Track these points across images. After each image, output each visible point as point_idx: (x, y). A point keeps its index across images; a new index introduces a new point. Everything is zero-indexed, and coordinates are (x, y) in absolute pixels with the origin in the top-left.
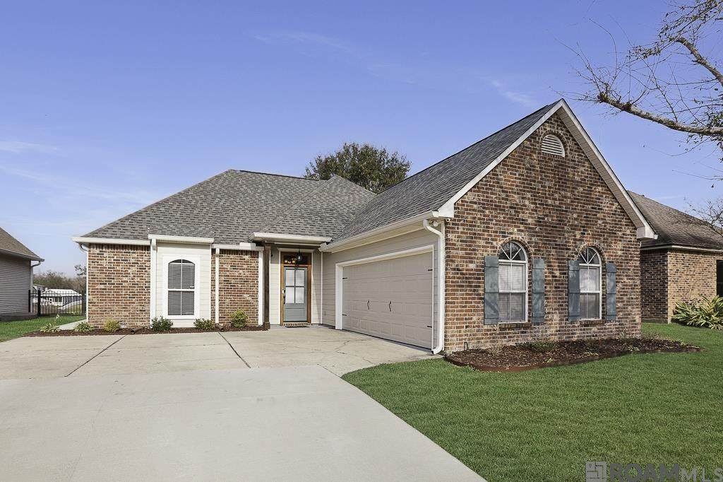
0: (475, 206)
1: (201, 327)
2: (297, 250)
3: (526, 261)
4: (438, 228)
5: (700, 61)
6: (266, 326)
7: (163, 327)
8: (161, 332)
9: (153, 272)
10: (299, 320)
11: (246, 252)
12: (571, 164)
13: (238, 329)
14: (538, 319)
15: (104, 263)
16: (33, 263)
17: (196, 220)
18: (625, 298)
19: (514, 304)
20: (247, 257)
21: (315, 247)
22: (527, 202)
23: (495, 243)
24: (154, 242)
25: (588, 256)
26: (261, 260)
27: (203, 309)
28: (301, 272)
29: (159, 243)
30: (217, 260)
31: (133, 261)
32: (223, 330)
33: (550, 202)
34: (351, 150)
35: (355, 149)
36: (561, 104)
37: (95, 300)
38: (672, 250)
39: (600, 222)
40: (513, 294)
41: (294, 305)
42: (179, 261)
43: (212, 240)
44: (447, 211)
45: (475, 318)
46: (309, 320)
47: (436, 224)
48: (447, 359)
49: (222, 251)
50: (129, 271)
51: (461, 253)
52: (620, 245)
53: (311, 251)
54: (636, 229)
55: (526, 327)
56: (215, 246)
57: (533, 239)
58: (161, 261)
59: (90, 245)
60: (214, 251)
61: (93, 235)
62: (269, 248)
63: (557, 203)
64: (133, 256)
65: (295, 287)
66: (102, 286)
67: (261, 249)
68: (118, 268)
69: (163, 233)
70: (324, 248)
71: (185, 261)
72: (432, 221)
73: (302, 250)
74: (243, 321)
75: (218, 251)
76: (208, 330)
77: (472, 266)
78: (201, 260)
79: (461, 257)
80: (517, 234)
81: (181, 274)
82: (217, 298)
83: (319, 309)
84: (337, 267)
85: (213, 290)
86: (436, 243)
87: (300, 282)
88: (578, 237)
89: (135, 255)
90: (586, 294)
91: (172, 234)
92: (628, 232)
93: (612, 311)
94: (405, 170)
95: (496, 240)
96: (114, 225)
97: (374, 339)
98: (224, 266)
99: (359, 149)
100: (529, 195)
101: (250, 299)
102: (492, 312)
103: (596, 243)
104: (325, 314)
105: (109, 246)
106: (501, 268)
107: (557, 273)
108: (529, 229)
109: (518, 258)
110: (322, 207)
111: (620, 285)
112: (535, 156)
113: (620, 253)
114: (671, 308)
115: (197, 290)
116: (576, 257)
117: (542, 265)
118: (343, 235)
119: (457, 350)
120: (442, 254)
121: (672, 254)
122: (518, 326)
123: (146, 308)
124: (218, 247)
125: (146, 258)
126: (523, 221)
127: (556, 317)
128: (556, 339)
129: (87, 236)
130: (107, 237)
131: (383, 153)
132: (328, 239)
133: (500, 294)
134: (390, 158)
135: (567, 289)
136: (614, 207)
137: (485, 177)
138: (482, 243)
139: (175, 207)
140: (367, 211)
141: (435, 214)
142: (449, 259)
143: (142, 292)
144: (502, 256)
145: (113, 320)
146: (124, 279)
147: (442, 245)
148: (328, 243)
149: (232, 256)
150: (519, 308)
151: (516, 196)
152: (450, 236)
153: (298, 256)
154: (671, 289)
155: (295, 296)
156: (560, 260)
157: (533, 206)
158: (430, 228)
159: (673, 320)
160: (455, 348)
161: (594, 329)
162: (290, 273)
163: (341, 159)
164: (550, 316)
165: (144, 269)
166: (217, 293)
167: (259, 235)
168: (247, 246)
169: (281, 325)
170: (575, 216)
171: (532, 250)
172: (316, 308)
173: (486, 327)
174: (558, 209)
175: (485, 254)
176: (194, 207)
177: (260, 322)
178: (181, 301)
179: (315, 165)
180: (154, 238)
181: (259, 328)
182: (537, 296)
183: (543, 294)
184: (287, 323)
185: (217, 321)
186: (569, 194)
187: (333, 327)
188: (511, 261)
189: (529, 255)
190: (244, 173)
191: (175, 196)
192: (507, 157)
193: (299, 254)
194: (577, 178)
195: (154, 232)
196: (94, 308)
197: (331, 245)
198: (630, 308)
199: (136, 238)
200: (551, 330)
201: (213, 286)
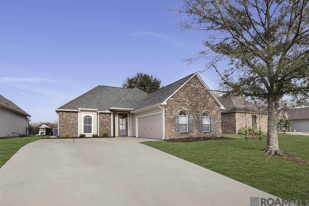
0: (173, 101)
1: (94, 136)
2: (123, 113)
3: (187, 116)
4: (163, 107)
5: (217, 71)
6: (114, 136)
7: (82, 136)
8: (83, 138)
9: (79, 120)
10: (124, 134)
11: (107, 113)
12: (200, 89)
13: (106, 137)
14: (191, 131)
15: (64, 117)
16: (28, 117)
17: (91, 103)
18: (217, 126)
19: (184, 127)
20: (107, 115)
21: (129, 112)
22: (187, 100)
23: (178, 111)
24: (80, 110)
25: (205, 114)
26: (112, 116)
27: (94, 131)
28: (124, 120)
29: (81, 111)
30: (98, 116)
31: (72, 116)
32: (101, 137)
33: (194, 100)
34: (140, 76)
35: (141, 75)
36: (196, 74)
37: (61, 128)
38: (237, 112)
39: (209, 105)
40: (184, 124)
41: (122, 130)
42: (87, 116)
43: (97, 110)
44: (165, 103)
45: (173, 131)
46: (127, 135)
47: (162, 106)
48: (166, 140)
49: (100, 113)
50: (71, 119)
51: (169, 114)
52: (215, 111)
53: (128, 113)
54: (220, 107)
55: (188, 133)
56: (98, 112)
57: (189, 110)
58: (81, 116)
59: (60, 111)
60: (97, 113)
61: (60, 108)
62: (114, 112)
63: (196, 100)
64: (73, 115)
65: (123, 124)
66: (63, 124)
67: (112, 112)
68: (68, 118)
69: (82, 108)
70: (132, 112)
71: (89, 116)
72: (161, 105)
73: (125, 113)
74: (107, 135)
75: (99, 113)
76: (97, 137)
77: (172, 117)
78: (94, 116)
79: (169, 115)
80: (184, 108)
81: (88, 120)
82: (98, 128)
83: (130, 131)
84: (136, 118)
85: (97, 125)
86: (162, 111)
87: (124, 123)
88: (202, 109)
89: (73, 114)
90: (205, 124)
91: (85, 108)
92: (217, 107)
93: (213, 130)
94: (159, 83)
95: (178, 110)
96: (66, 105)
97: (146, 139)
98: (101, 118)
99: (143, 76)
100: (188, 98)
101: (109, 128)
102: (178, 129)
103: (208, 111)
104: (132, 133)
105: (65, 112)
106: (180, 118)
107: (196, 119)
108: (188, 107)
109: (185, 115)
110: (131, 99)
111: (215, 122)
112: (189, 88)
113: (215, 113)
114: (237, 129)
115: (92, 125)
116: (202, 115)
117: (192, 116)
118: (138, 108)
119: (168, 139)
120: (164, 114)
121: (237, 113)
122: (185, 133)
123: (77, 131)
124: (99, 112)
125: (76, 115)
126: (186, 105)
127: (196, 131)
128: (196, 137)
129: (58, 108)
130: (65, 109)
131: (152, 77)
132: (133, 109)
133: (180, 124)
134: (154, 79)
135: (199, 123)
136: (213, 101)
137: (175, 94)
138: (175, 111)
139: (83, 99)
140: (145, 100)
141: (162, 104)
142: (166, 115)
143: (76, 126)
144: (180, 114)
145: (67, 134)
146: (70, 122)
147: (164, 112)
148: (133, 110)
149: (103, 115)
150: (186, 128)
151: (184, 98)
152: (166, 109)
153: (124, 115)
154: (237, 124)
155: (123, 127)
156: (197, 115)
157: (189, 101)
158: (160, 107)
159: (238, 133)
160: (168, 138)
161: (207, 134)
162: (121, 120)
163: (137, 79)
164: (194, 130)
165: (76, 119)
166: (98, 126)
167: (112, 108)
168: (107, 111)
169: (118, 136)
170: (201, 103)
171: (189, 113)
172: (129, 131)
173: (176, 133)
174: (196, 102)
175: (175, 114)
176: (89, 99)
177: (112, 136)
178: (88, 129)
179: (127, 81)
180: (80, 109)
181: (112, 137)
182: (190, 125)
183: (192, 124)
184: (120, 136)
185: (98, 135)
186: (199, 98)
187: (135, 137)
188: (183, 115)
189: (188, 114)
190: (104, 87)
191: (83, 95)
192: (181, 88)
193: (124, 114)
194: (201, 93)
195: (79, 107)
196: (60, 131)
197: (134, 111)
198: (218, 128)
199: (73, 109)
200: (195, 134)
201: (97, 124)
